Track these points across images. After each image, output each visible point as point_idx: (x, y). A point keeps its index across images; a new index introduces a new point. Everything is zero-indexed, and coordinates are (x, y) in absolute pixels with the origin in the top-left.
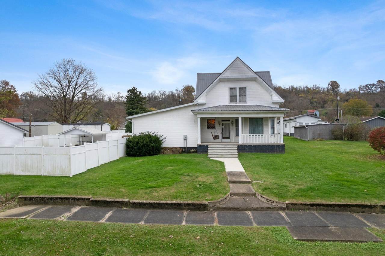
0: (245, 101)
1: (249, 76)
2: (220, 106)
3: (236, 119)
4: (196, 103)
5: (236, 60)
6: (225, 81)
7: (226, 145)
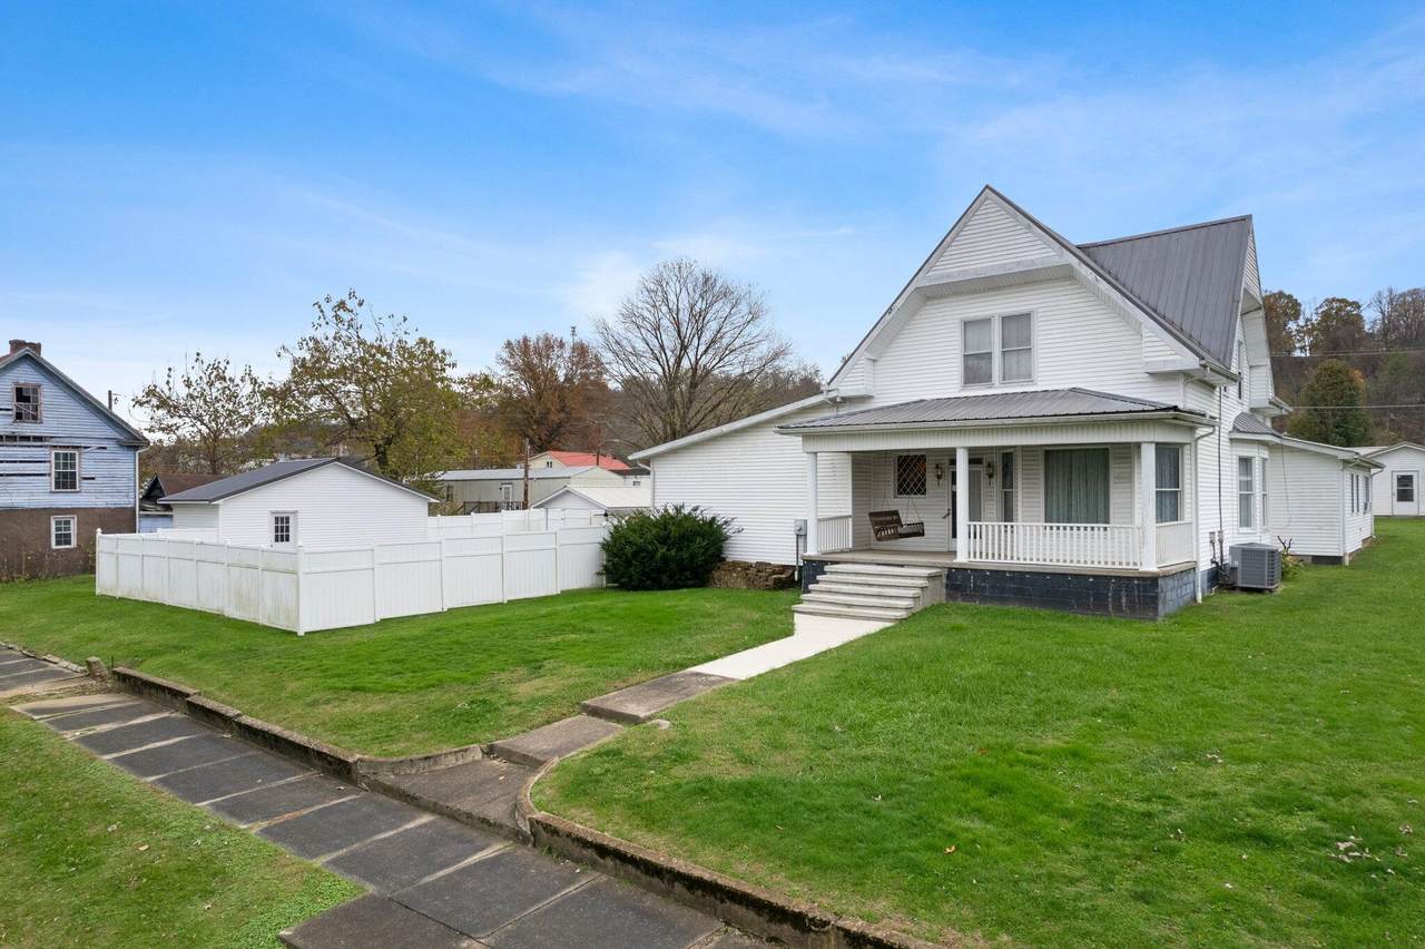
0: (1028, 376)
1: (1033, 261)
2: (922, 401)
3: (1003, 454)
4: (832, 395)
5: (982, 198)
6: (942, 297)
7: (902, 566)
